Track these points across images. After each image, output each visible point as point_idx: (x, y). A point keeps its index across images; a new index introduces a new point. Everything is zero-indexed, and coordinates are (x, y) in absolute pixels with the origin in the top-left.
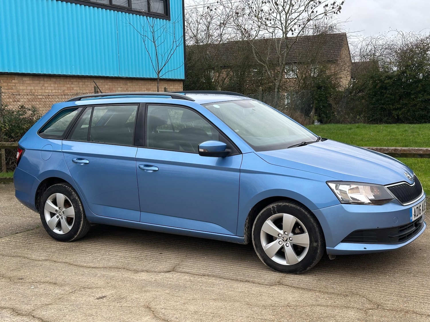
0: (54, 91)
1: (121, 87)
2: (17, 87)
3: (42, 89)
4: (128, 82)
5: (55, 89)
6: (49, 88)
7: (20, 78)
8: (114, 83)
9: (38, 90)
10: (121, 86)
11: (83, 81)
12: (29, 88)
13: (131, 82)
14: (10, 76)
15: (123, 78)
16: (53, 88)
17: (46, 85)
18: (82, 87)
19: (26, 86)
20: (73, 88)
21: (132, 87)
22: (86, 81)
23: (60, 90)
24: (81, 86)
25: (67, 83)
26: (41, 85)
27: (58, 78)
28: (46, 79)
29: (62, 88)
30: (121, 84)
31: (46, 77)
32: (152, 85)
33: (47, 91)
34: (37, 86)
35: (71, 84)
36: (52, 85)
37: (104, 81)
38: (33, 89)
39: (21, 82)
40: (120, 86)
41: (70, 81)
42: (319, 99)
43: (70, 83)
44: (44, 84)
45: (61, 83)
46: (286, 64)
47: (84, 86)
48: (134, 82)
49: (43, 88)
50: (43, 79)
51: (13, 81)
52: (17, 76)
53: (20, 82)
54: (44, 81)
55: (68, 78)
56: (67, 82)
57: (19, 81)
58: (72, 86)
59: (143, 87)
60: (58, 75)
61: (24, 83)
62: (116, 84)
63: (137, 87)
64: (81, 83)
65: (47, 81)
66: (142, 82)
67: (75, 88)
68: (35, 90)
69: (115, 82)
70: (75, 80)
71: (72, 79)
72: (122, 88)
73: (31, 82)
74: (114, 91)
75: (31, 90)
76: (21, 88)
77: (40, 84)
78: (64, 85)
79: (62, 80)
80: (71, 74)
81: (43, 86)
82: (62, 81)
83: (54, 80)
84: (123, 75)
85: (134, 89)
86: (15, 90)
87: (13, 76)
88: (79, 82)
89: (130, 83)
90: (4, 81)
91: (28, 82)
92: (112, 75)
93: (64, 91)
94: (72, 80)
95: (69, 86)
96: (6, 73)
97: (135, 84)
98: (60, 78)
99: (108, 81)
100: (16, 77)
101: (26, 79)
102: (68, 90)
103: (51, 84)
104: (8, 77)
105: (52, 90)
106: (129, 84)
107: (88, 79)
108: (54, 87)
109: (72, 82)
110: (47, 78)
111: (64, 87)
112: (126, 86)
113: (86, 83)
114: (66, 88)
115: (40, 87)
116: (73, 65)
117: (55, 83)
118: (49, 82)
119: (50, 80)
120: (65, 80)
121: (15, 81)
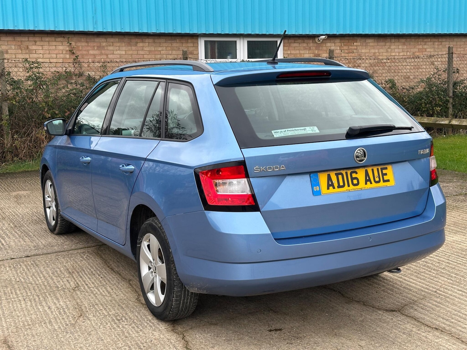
0: (401, 54)
2: (359, 50)
3: (387, 52)
5: (403, 52)
6: (396, 50)
7: (363, 40)
9: (382, 53)
11: (440, 40)
12: (373, 51)
14: (352, 38)
16: (401, 50)
17: (393, 47)
18: (438, 48)
19: (370, 49)
20: (426, 49)
23: (410, 52)
24: (436, 47)
26: (387, 47)
27: (408, 38)
28: (393, 40)
29: (412, 50)
31: (394, 38)
33: (394, 54)
34: (382, 49)
35: (424, 45)
36: (400, 47)
38: (377, 52)
43: (423, 43)
44: (390, 46)
45: (412, 43)
47: (441, 46)
49: (389, 50)
50: (390, 40)
51: (355, 43)
53: (363, 44)
54: (391, 42)
55: (421, 37)
56: (419, 43)
57: (361, 44)
58: (425, 47)
60: (408, 34)
61: (367, 46)
64: (437, 43)
65: (394, 42)
67: (428, 50)
68: (379, 53)
70: (429, 40)
71: (426, 38)
73: (376, 44)
75: (375, 53)
76: (363, 51)
77: (385, 45)
78: (415, 46)
79: (413, 40)
80: (424, 34)
81: (389, 48)
82: (413, 42)
86: (356, 54)
87: (355, 38)
90: (345, 43)
91: (371, 44)
93: (414, 53)
94: (425, 40)
95: (421, 47)
96: (347, 35)
98: (411, 38)
100: (359, 39)
101: (370, 41)
103: (399, 46)
104: (350, 39)
107: (446, 38)
108: (403, 49)
111: (414, 48)
114: (417, 50)
115: (385, 50)
116: (428, 22)
117: (404, 44)
118: (397, 44)
119: (398, 41)
120: (417, 41)
121: (357, 43)
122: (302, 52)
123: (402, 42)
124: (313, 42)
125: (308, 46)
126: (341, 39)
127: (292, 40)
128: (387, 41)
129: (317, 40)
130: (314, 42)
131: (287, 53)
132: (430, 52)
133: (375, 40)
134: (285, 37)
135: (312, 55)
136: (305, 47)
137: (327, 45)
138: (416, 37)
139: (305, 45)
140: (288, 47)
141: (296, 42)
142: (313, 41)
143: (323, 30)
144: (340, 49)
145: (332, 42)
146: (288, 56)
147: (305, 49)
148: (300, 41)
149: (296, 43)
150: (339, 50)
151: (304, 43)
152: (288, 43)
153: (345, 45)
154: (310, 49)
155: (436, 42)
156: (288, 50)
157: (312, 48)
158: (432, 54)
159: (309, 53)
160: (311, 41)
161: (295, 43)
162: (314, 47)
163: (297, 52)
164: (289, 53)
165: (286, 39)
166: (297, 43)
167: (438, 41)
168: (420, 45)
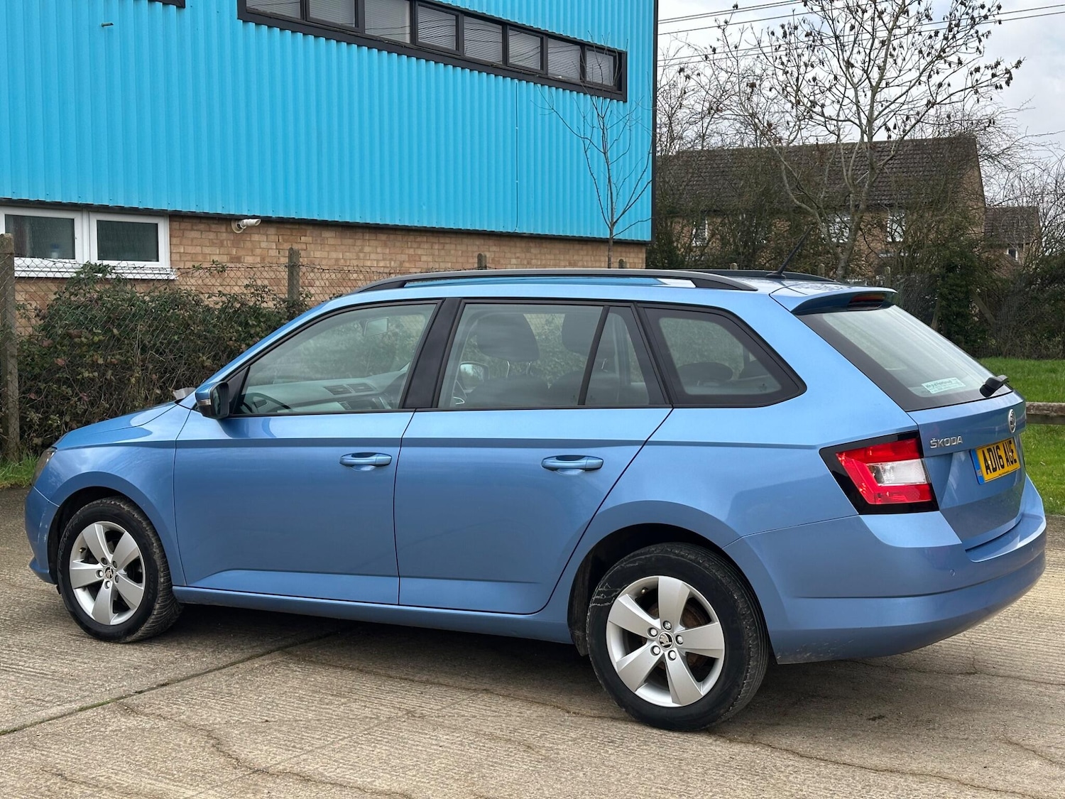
0: (382, 264)
1: (518, 258)
2: (310, 253)
3: (358, 258)
4: (532, 245)
5: (384, 260)
6: (373, 256)
7: (316, 232)
8: (504, 248)
9: (350, 260)
10: (518, 255)
11: (442, 240)
12: (334, 255)
13: (537, 245)
14: (297, 227)
15: (524, 235)
16: (380, 257)
17: (367, 249)
18: (439, 256)
19: (328, 252)
20: (420, 256)
21: (539, 256)
22: (448, 240)
23: (395, 261)
24: (436, 253)
25: (409, 246)
26: (357, 249)
27: (392, 232)
28: (368, 235)
29: (399, 257)
30: (518, 250)
31: (368, 230)
32: (581, 253)
33: (368, 263)
34: (349, 252)
35: (417, 248)
36: (379, 250)
37: (482, 241)
38: (341, 257)
39: (319, 241)
40: (515, 253)
41: (415, 241)
42: (950, 297)
43: (415, 245)
44: (363, 246)
45: (398, 244)
46: (868, 208)
47: (443, 253)
48: (544, 245)
49: (361, 255)
50: (361, 234)
51: (302, 238)
52: (311, 228)
53: (316, 240)
54: (364, 240)
55: (411, 233)
56: (409, 243)
57: (314, 239)
58: (420, 252)
59: (562, 257)
60: (393, 225)
61: (324, 244)
62: (506, 249)
63: (548, 257)
64: (436, 247)
65: (369, 240)
66: (561, 246)
67: (424, 258)
68: (345, 260)
69: (505, 246)
70: (425, 239)
71: (420, 235)
72: (519, 260)
73: (338, 241)
74: (502, 264)
75: (337, 260)
76: (318, 254)
77: (355, 245)
78: (402, 251)
79: (400, 238)
80: (419, 226)
81: (361, 251)
82: (399, 240)
83: (383, 237)
84: (525, 229)
85: (544, 262)
86: (306, 259)
87: (303, 227)
88: (433, 243)
89: (536, 247)
90: (286, 237)
91: (331, 241)
92: (502, 230)
93: (402, 263)
94: (419, 239)
95: (411, 252)
96: (291, 220)
97: (546, 250)
98: (395, 234)
99: (491, 242)
100: (309, 230)
101: (328, 235)
102: (409, 261)
103: (376, 247)
104: (293, 229)
105: (378, 261)
106: (533, 251)
107: (451, 238)
108: (383, 254)
109: (420, 243)
110: (369, 233)
111: (402, 253)
112: (528, 255)
113: (447, 247)
114: (405, 257)
115: (355, 254)
116: (424, 204)
117: (385, 245)
118: (373, 243)
119: (375, 238)
120: (405, 239)
121: (307, 238)
122: (207, 250)
123: (382, 241)
124: (227, 232)
125: (217, 239)
126: (278, 228)
127: (186, 224)
128: (357, 237)
129: (234, 226)
130: (229, 230)
131: (178, 251)
132: (427, 262)
133: (337, 233)
134: (175, 217)
135: (226, 256)
136: (212, 239)
137: (253, 239)
138: (403, 233)
139: (212, 236)
140: (178, 239)
141: (195, 228)
142: (226, 229)
143: (250, 205)
144: (276, 249)
145: (261, 232)
146: (180, 257)
147: (212, 244)
148: (202, 227)
149: (194, 230)
150: (275, 251)
151: (210, 231)
152: (180, 229)
153: (285, 241)
154: (221, 245)
155: (436, 243)
156: (181, 244)
157: (225, 242)
158: (431, 265)
159: (219, 254)
160: (223, 229)
161: (192, 230)
162: (229, 242)
163: (198, 249)
164: (182, 251)
165: (175, 221)
166: (197, 230)
167: (439, 243)
168: (411, 248)
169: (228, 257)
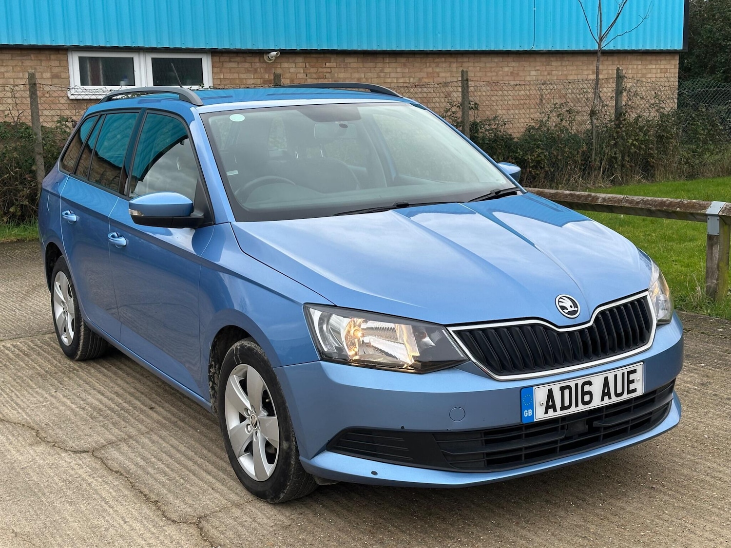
0: (401, 80)
1: (538, 70)
2: (334, 75)
3: (379, 77)
4: (552, 59)
5: (403, 77)
6: (393, 75)
7: (340, 59)
9: (371, 78)
10: (538, 68)
11: (460, 60)
14: (322, 56)
16: (400, 75)
17: (387, 70)
19: (351, 73)
20: (438, 73)
21: (560, 68)
23: (414, 78)
25: (428, 66)
26: (378, 70)
28: (388, 59)
29: (417, 74)
31: (388, 56)
33: (389, 80)
34: (371, 72)
35: (436, 67)
36: (399, 70)
38: (363, 77)
39: (342, 66)
40: (535, 67)
41: (433, 62)
43: (433, 65)
44: (383, 68)
45: (416, 65)
49: (382, 74)
50: (382, 59)
51: (327, 64)
52: (335, 56)
53: (340, 65)
54: (384, 63)
57: (338, 64)
58: (438, 70)
60: (409, 51)
61: (347, 67)
63: (571, 68)
64: (455, 65)
65: (389, 63)
67: (442, 75)
68: (367, 79)
69: (524, 61)
70: (443, 59)
71: (438, 57)
72: (539, 72)
73: (361, 65)
74: (522, 76)
75: (359, 79)
76: (341, 75)
77: (376, 67)
78: (421, 70)
79: (419, 60)
81: (382, 71)
82: (417, 62)
87: (328, 55)
88: (450, 62)
89: (556, 60)
90: (312, 64)
91: (355, 65)
92: (518, 49)
93: (420, 79)
94: (437, 60)
95: (430, 70)
96: (314, 51)
97: (567, 63)
98: (414, 57)
99: (510, 59)
100: (333, 58)
101: (352, 61)
103: (396, 68)
104: (319, 57)
105: (397, 78)
106: (554, 64)
107: (469, 58)
108: (403, 73)
109: (437, 63)
111: (420, 72)
112: (549, 67)
114: (424, 75)
115: (376, 74)
116: (439, 33)
117: (405, 66)
118: (394, 65)
119: (394, 61)
120: (424, 60)
121: (331, 64)
122: (242, 76)
123: (401, 63)
124: (260, 62)
125: (251, 68)
126: (305, 57)
127: (225, 58)
128: (377, 61)
129: (265, 57)
130: (261, 61)
131: (219, 77)
132: (446, 78)
133: (359, 59)
134: (214, 53)
135: (259, 80)
136: (247, 68)
137: (283, 66)
138: (422, 56)
139: (247, 65)
140: (219, 68)
141: (232, 60)
142: (260, 60)
143: (274, 43)
144: (304, 73)
145: (290, 61)
146: (221, 81)
147: (248, 71)
148: (238, 59)
149: (232, 62)
150: (302, 75)
151: (245, 62)
152: (220, 62)
153: (311, 66)
154: (255, 71)
155: (454, 62)
156: (221, 72)
157: (259, 70)
158: (449, 80)
159: (254, 78)
160: (257, 60)
161: (230, 61)
162: (262, 69)
163: (236, 76)
164: (222, 77)
165: (216, 56)
166: (234, 62)
167: (457, 62)
168: (430, 67)
169: (262, 80)
